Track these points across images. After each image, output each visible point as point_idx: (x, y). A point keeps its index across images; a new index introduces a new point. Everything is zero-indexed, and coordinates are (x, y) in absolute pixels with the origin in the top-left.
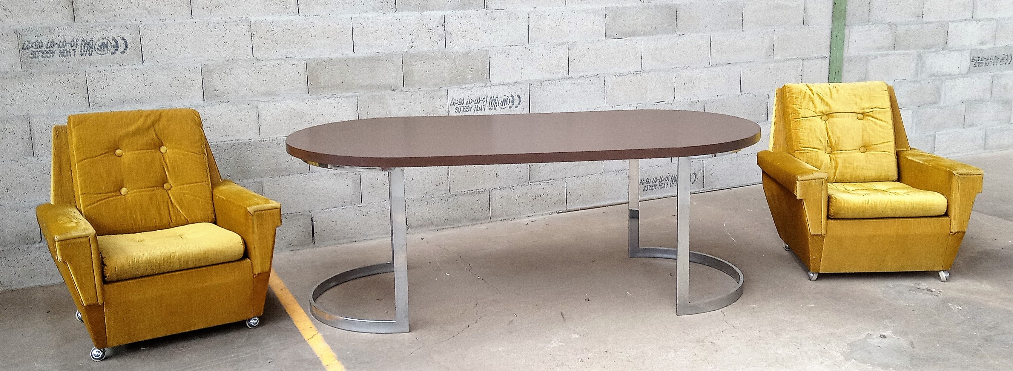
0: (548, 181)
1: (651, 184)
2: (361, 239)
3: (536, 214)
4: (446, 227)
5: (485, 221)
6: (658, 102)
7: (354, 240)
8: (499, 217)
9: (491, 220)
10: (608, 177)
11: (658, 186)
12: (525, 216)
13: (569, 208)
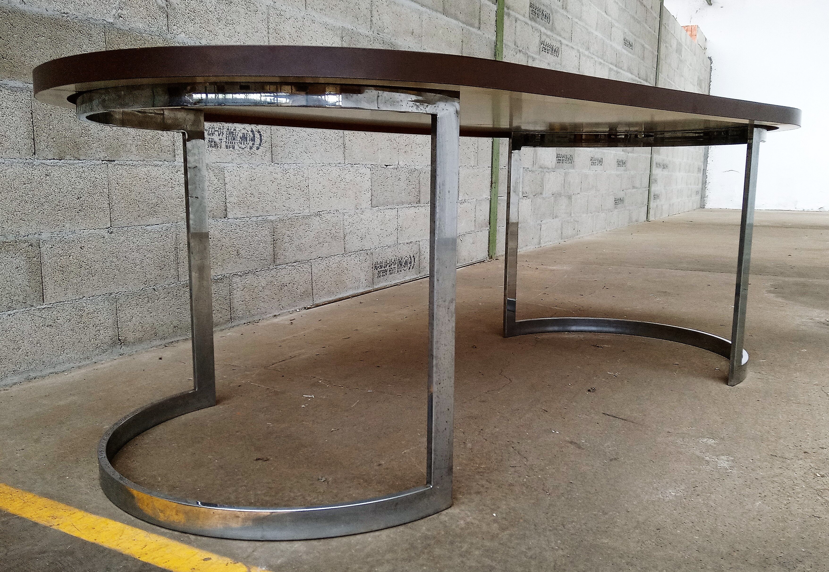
0: (294, 264)
1: (383, 269)
2: (44, 373)
3: (282, 311)
4: (176, 339)
5: (225, 326)
6: (387, 166)
7: (32, 375)
8: (242, 318)
9: (233, 324)
10: (349, 258)
11: (388, 272)
12: (271, 315)
13: (315, 301)
